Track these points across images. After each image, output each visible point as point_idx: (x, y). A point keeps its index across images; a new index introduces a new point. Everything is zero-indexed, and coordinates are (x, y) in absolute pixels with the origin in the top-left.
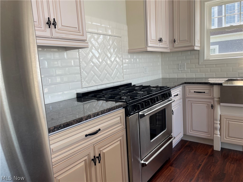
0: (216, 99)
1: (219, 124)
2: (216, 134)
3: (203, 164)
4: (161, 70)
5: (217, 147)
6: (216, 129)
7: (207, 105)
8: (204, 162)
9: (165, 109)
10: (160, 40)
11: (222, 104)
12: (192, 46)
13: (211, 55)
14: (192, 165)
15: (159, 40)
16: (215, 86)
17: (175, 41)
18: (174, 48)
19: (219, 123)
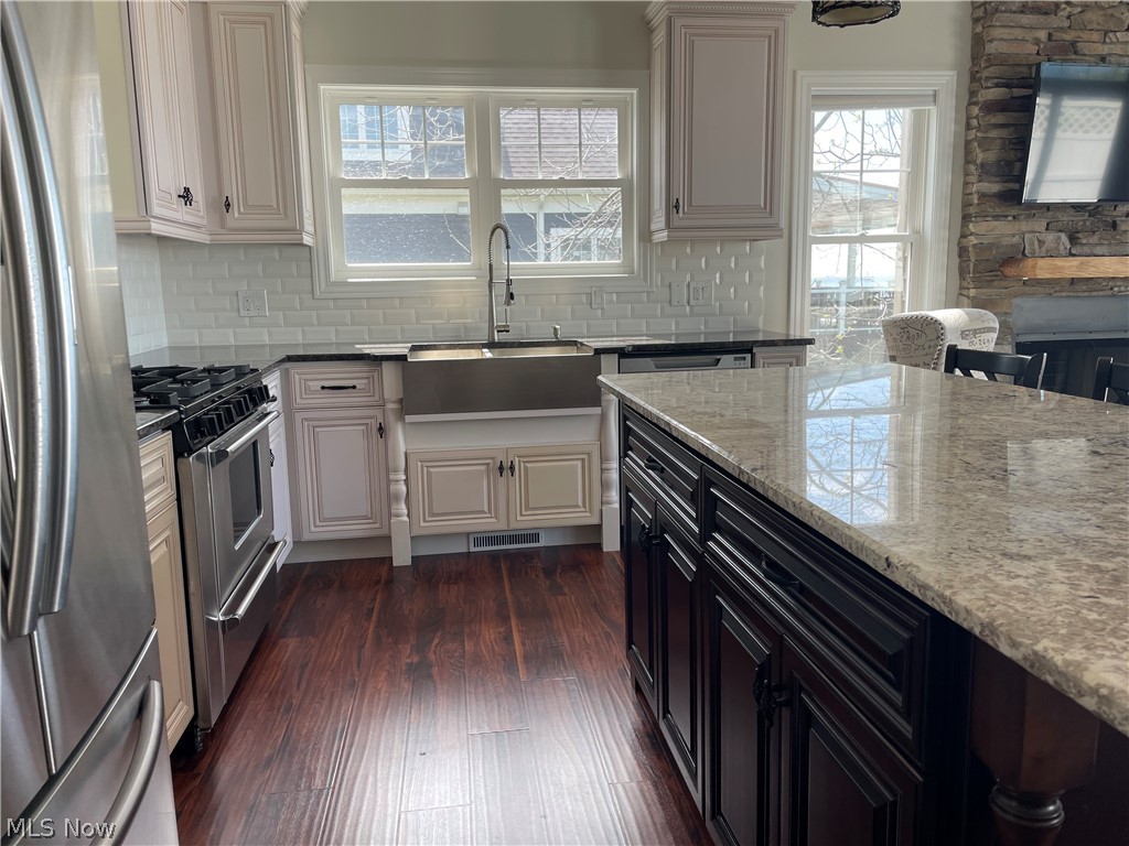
0: (390, 406)
1: (403, 482)
2: (398, 516)
3: (377, 606)
4: (163, 315)
5: (402, 556)
6: (397, 498)
7: (363, 427)
8: (378, 600)
9: (255, 444)
10: (186, 196)
11: (409, 418)
12: (292, 230)
13: (349, 265)
14: (349, 616)
15: (179, 196)
16: (385, 365)
17: (228, 205)
18: (223, 231)
19: (404, 477)
